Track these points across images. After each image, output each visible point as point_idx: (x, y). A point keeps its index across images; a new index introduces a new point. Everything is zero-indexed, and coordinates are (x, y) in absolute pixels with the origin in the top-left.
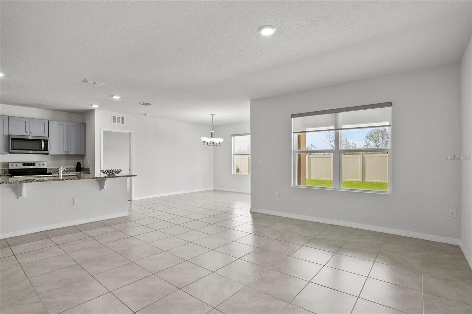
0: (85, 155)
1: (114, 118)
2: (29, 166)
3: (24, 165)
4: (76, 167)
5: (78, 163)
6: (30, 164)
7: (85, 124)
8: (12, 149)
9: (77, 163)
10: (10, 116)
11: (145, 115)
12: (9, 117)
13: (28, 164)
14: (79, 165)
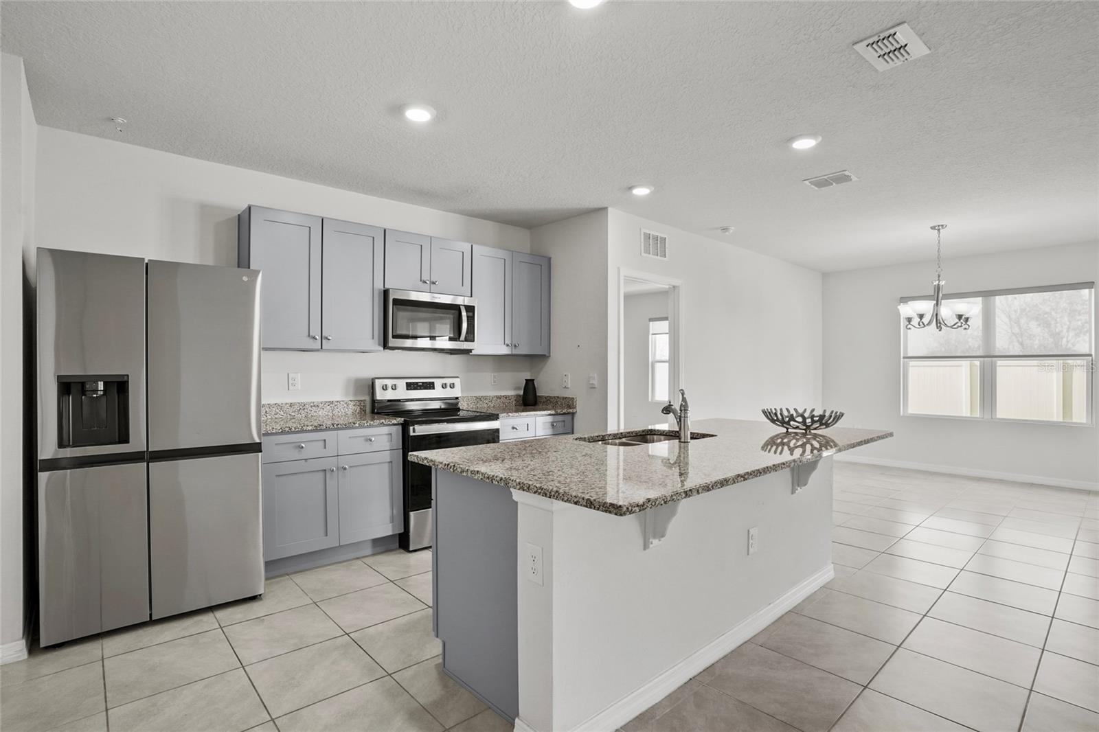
0: (549, 356)
1: (647, 236)
2: (421, 389)
3: (410, 386)
4: (521, 393)
5: (527, 381)
6: (423, 383)
7: (550, 258)
8: (394, 337)
9: (525, 381)
10: (388, 229)
11: (725, 229)
12: (385, 231)
13: (417, 383)
14: (531, 386)
